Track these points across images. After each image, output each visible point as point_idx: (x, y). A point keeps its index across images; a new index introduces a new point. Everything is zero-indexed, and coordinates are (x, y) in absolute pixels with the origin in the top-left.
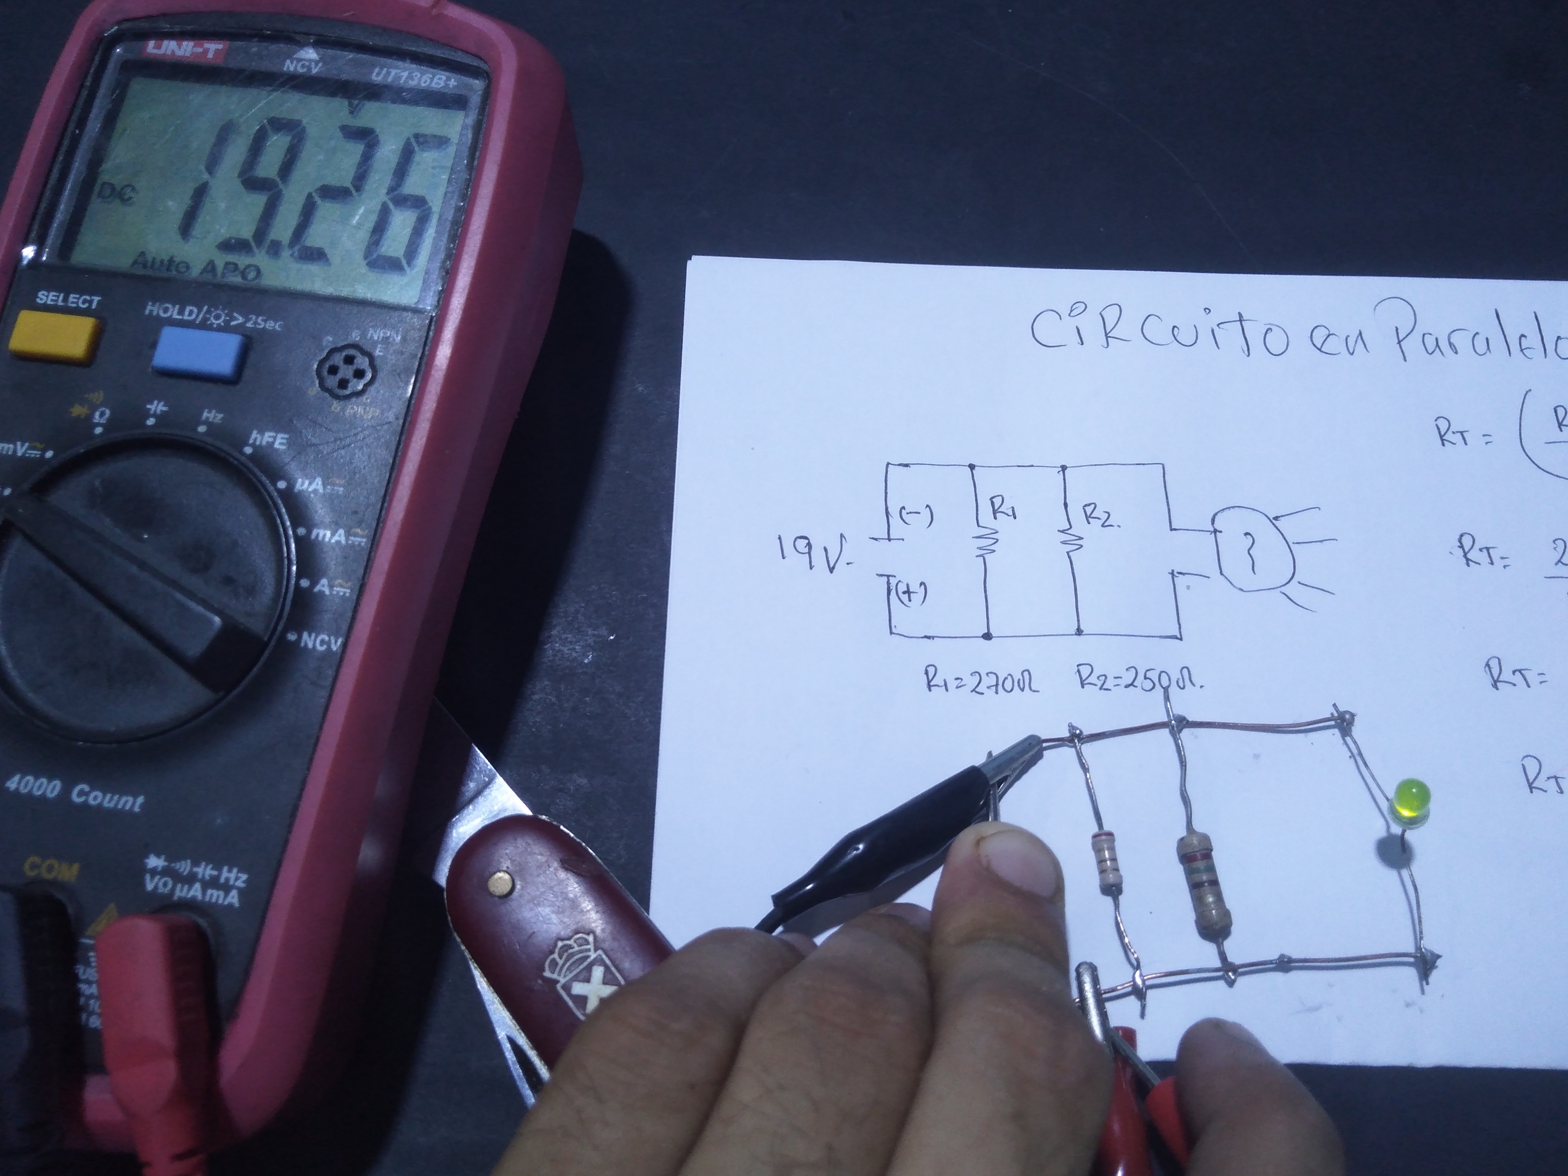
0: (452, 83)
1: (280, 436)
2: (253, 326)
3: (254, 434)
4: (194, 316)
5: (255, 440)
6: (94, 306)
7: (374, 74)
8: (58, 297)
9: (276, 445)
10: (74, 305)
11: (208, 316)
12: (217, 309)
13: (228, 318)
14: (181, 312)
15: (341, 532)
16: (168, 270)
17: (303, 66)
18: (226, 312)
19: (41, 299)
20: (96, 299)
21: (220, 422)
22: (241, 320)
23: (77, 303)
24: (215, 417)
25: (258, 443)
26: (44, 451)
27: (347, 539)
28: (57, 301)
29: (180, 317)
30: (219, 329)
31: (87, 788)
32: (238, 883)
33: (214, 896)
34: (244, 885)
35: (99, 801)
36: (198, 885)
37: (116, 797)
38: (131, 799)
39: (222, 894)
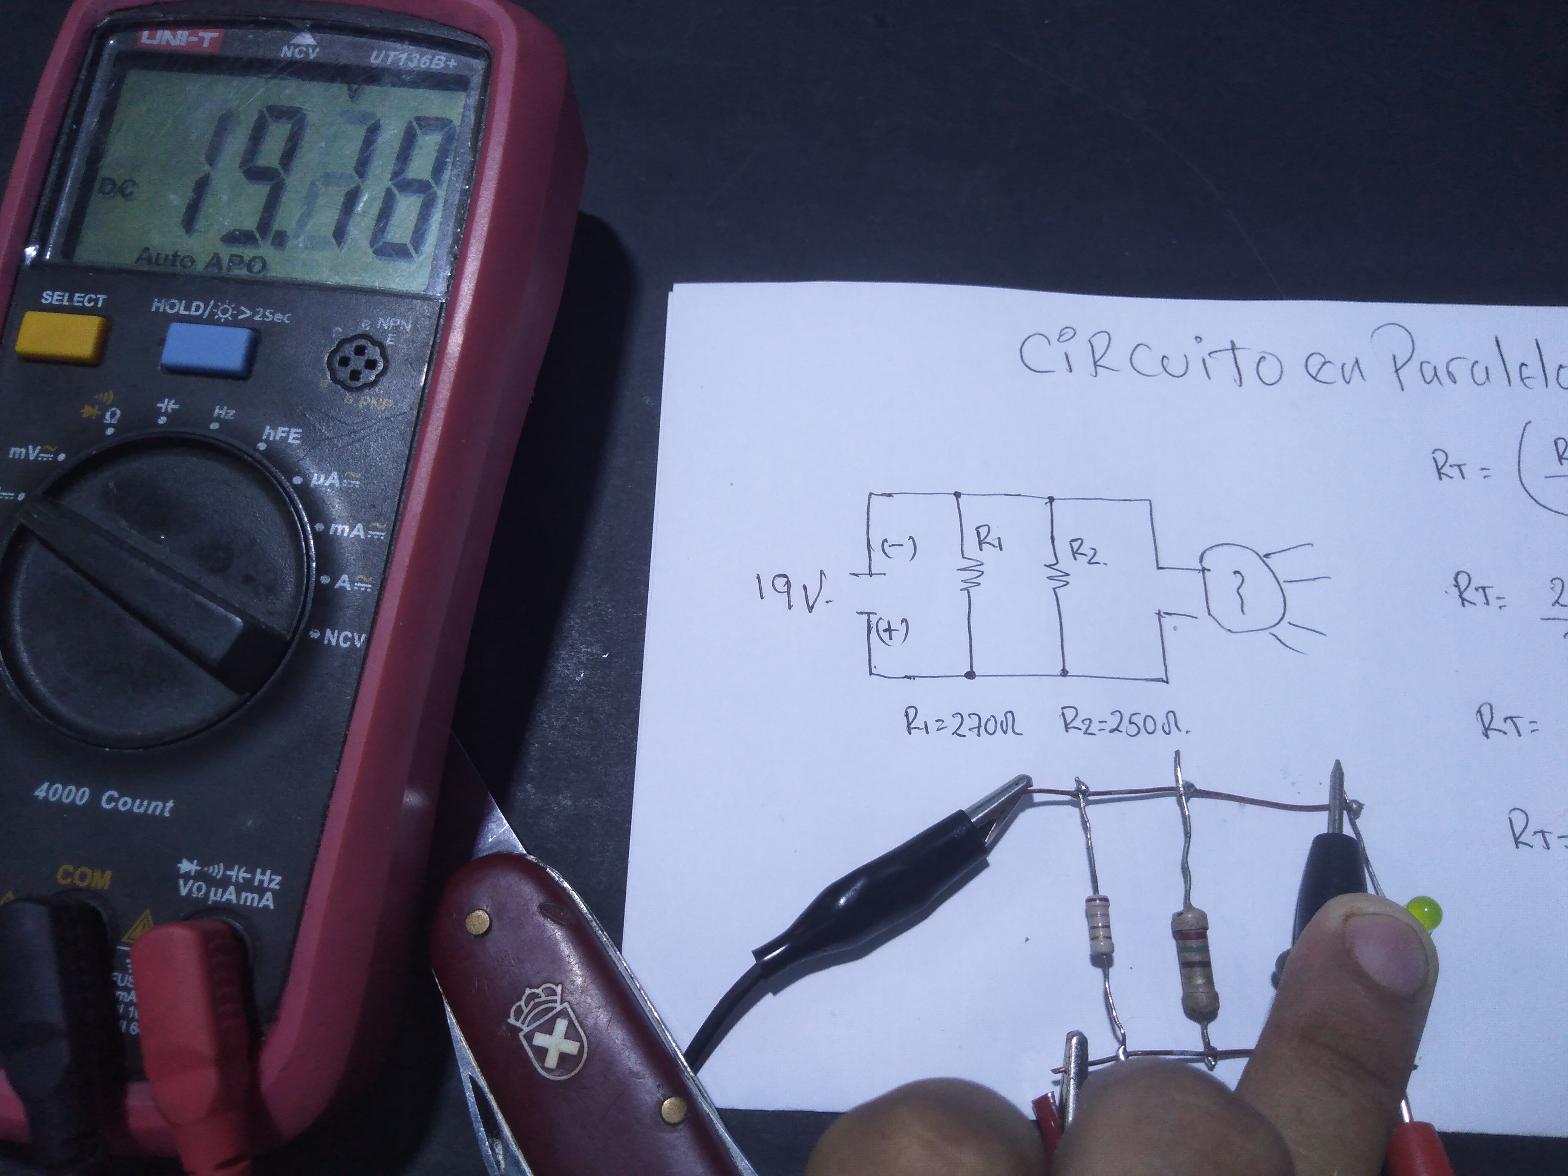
0: (452, 63)
1: (293, 430)
2: (261, 319)
3: (268, 430)
4: (201, 311)
5: (269, 435)
6: (100, 305)
7: (373, 57)
8: (63, 296)
9: (290, 441)
10: (81, 304)
11: (215, 310)
12: (223, 303)
13: (235, 312)
14: (188, 308)
15: (360, 526)
16: (173, 264)
17: (300, 52)
18: (233, 306)
19: (46, 300)
20: (102, 297)
21: (232, 418)
22: (249, 313)
23: (82, 302)
24: (227, 413)
25: (271, 439)
26: (57, 454)
27: (366, 534)
28: (62, 301)
29: (187, 313)
30: (227, 323)
31: (116, 794)
32: (273, 886)
33: (249, 898)
34: (278, 887)
35: (128, 807)
36: (232, 889)
37: (146, 803)
38: (160, 804)
39: (256, 896)
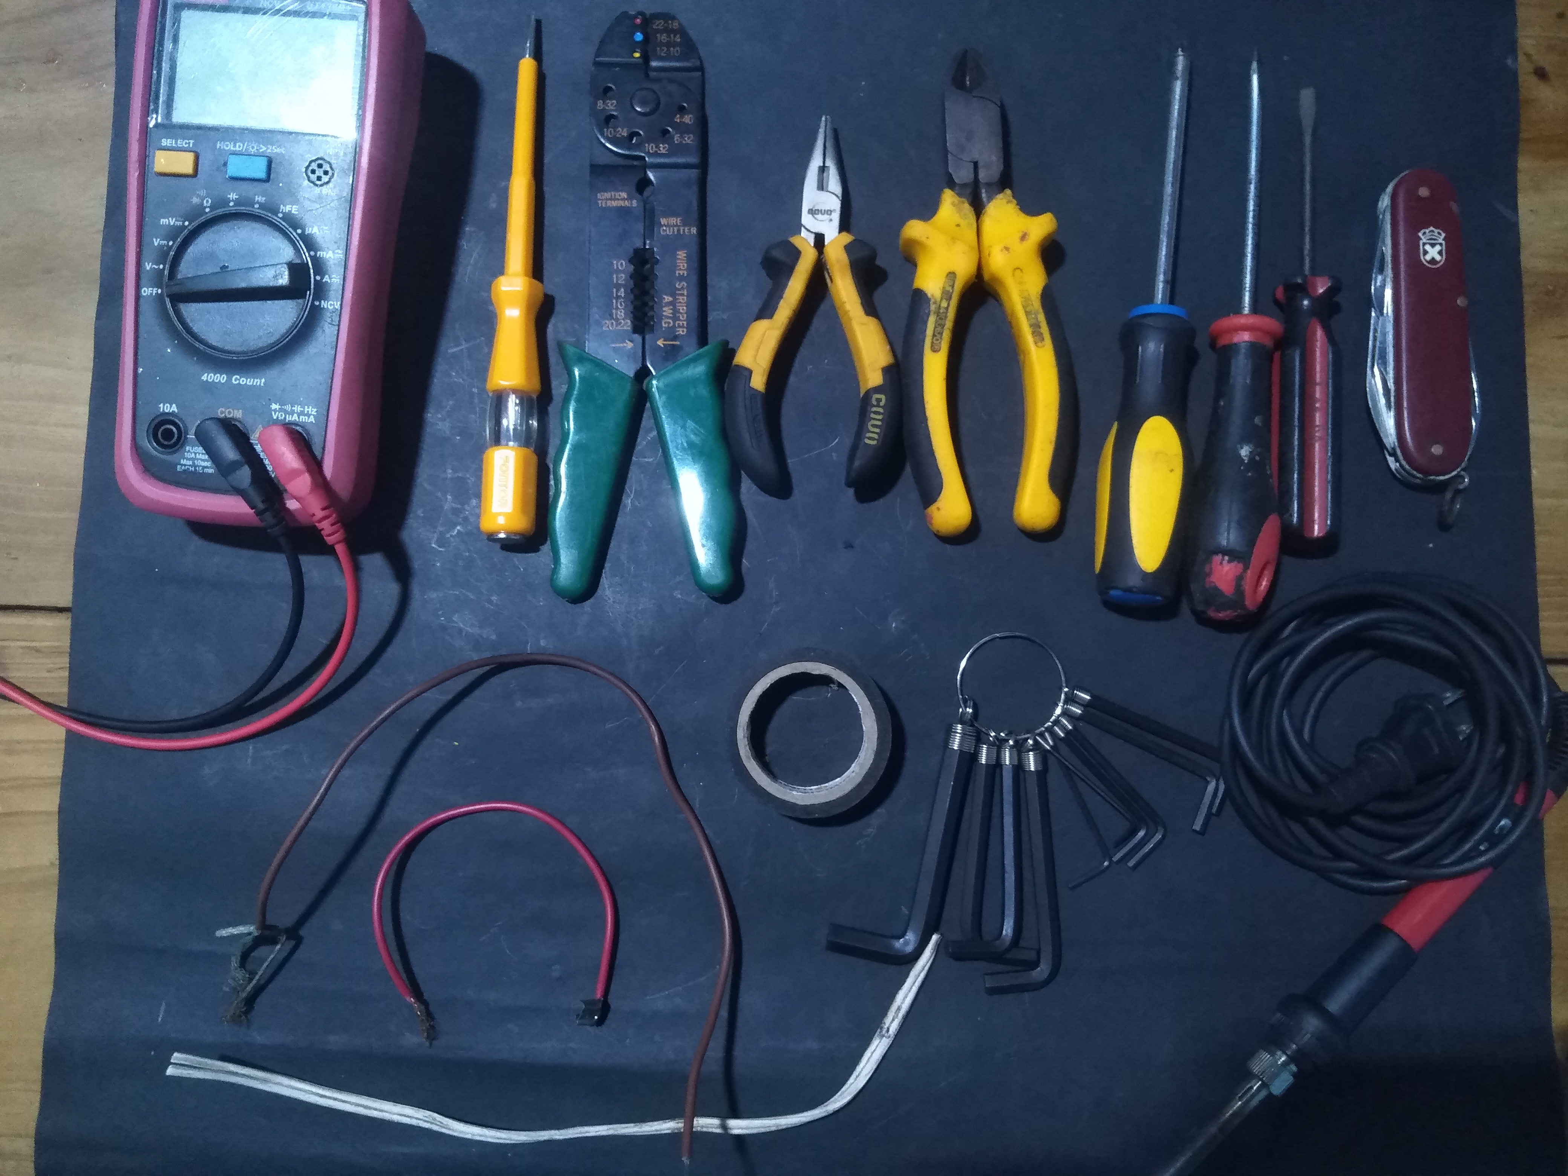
0: (349, 8)
1: (294, 206)
2: (271, 151)
3: (282, 206)
4: (241, 148)
6: (191, 146)
7: (308, 6)
8: (172, 142)
9: (294, 211)
10: (181, 146)
11: (248, 147)
12: (252, 143)
13: (258, 148)
14: (235, 146)
15: (332, 251)
17: (271, 3)
18: (257, 145)
19: (164, 144)
20: (192, 142)
21: (264, 202)
22: (264, 149)
23: (182, 144)
24: (262, 199)
25: (284, 211)
26: (183, 222)
27: (335, 255)
28: (172, 144)
29: (234, 149)
30: (255, 154)
31: (238, 377)
32: (313, 413)
33: (303, 419)
34: (315, 414)
35: (244, 382)
36: (295, 415)
37: (252, 380)
38: (259, 380)
39: (307, 418)
